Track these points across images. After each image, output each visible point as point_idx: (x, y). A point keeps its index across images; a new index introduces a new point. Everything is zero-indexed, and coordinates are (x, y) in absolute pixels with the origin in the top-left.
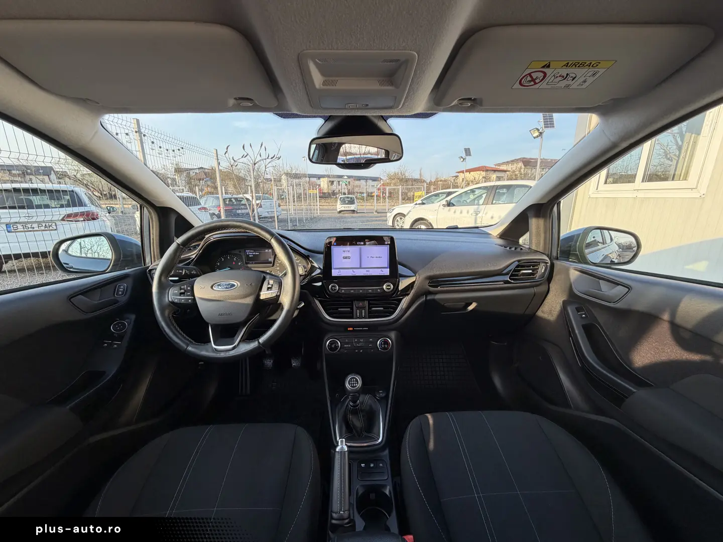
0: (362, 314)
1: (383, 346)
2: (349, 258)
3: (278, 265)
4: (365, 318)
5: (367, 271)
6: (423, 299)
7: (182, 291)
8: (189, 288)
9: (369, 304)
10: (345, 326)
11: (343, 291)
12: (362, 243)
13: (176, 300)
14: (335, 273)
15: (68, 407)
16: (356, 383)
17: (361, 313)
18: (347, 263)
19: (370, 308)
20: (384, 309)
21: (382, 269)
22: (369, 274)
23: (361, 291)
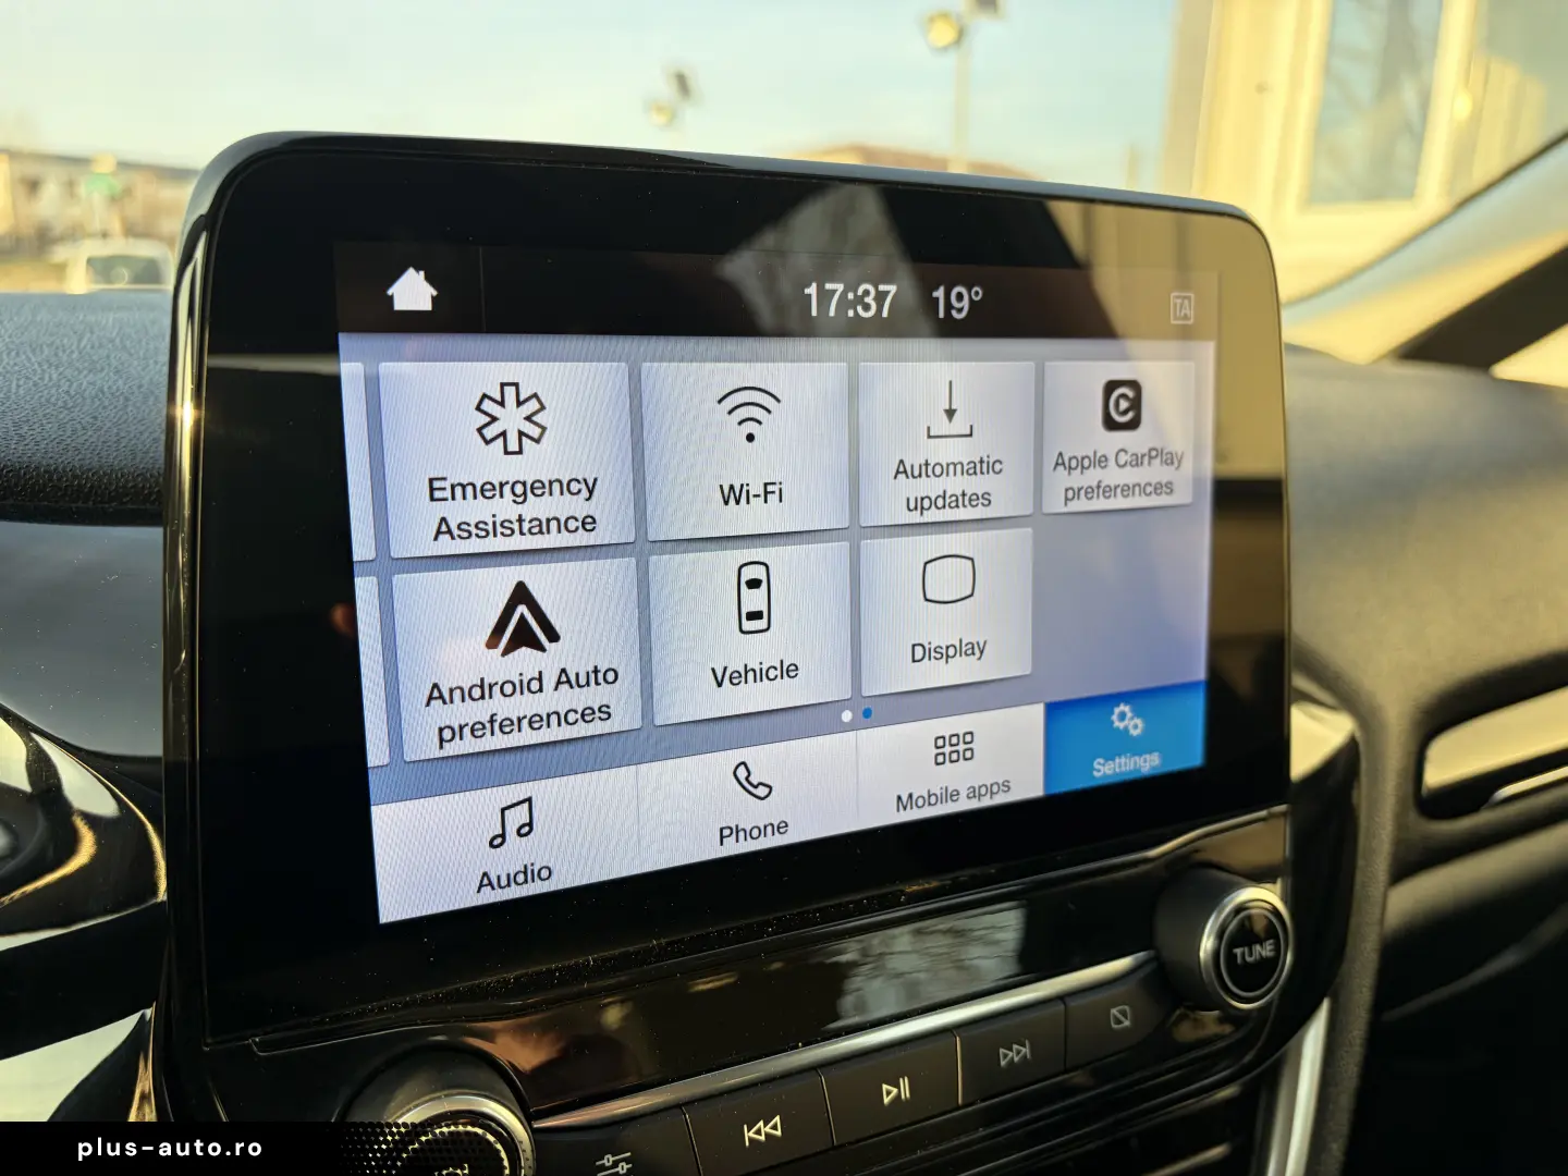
5: (953, 750)
22: (974, 793)
23: (889, 1093)
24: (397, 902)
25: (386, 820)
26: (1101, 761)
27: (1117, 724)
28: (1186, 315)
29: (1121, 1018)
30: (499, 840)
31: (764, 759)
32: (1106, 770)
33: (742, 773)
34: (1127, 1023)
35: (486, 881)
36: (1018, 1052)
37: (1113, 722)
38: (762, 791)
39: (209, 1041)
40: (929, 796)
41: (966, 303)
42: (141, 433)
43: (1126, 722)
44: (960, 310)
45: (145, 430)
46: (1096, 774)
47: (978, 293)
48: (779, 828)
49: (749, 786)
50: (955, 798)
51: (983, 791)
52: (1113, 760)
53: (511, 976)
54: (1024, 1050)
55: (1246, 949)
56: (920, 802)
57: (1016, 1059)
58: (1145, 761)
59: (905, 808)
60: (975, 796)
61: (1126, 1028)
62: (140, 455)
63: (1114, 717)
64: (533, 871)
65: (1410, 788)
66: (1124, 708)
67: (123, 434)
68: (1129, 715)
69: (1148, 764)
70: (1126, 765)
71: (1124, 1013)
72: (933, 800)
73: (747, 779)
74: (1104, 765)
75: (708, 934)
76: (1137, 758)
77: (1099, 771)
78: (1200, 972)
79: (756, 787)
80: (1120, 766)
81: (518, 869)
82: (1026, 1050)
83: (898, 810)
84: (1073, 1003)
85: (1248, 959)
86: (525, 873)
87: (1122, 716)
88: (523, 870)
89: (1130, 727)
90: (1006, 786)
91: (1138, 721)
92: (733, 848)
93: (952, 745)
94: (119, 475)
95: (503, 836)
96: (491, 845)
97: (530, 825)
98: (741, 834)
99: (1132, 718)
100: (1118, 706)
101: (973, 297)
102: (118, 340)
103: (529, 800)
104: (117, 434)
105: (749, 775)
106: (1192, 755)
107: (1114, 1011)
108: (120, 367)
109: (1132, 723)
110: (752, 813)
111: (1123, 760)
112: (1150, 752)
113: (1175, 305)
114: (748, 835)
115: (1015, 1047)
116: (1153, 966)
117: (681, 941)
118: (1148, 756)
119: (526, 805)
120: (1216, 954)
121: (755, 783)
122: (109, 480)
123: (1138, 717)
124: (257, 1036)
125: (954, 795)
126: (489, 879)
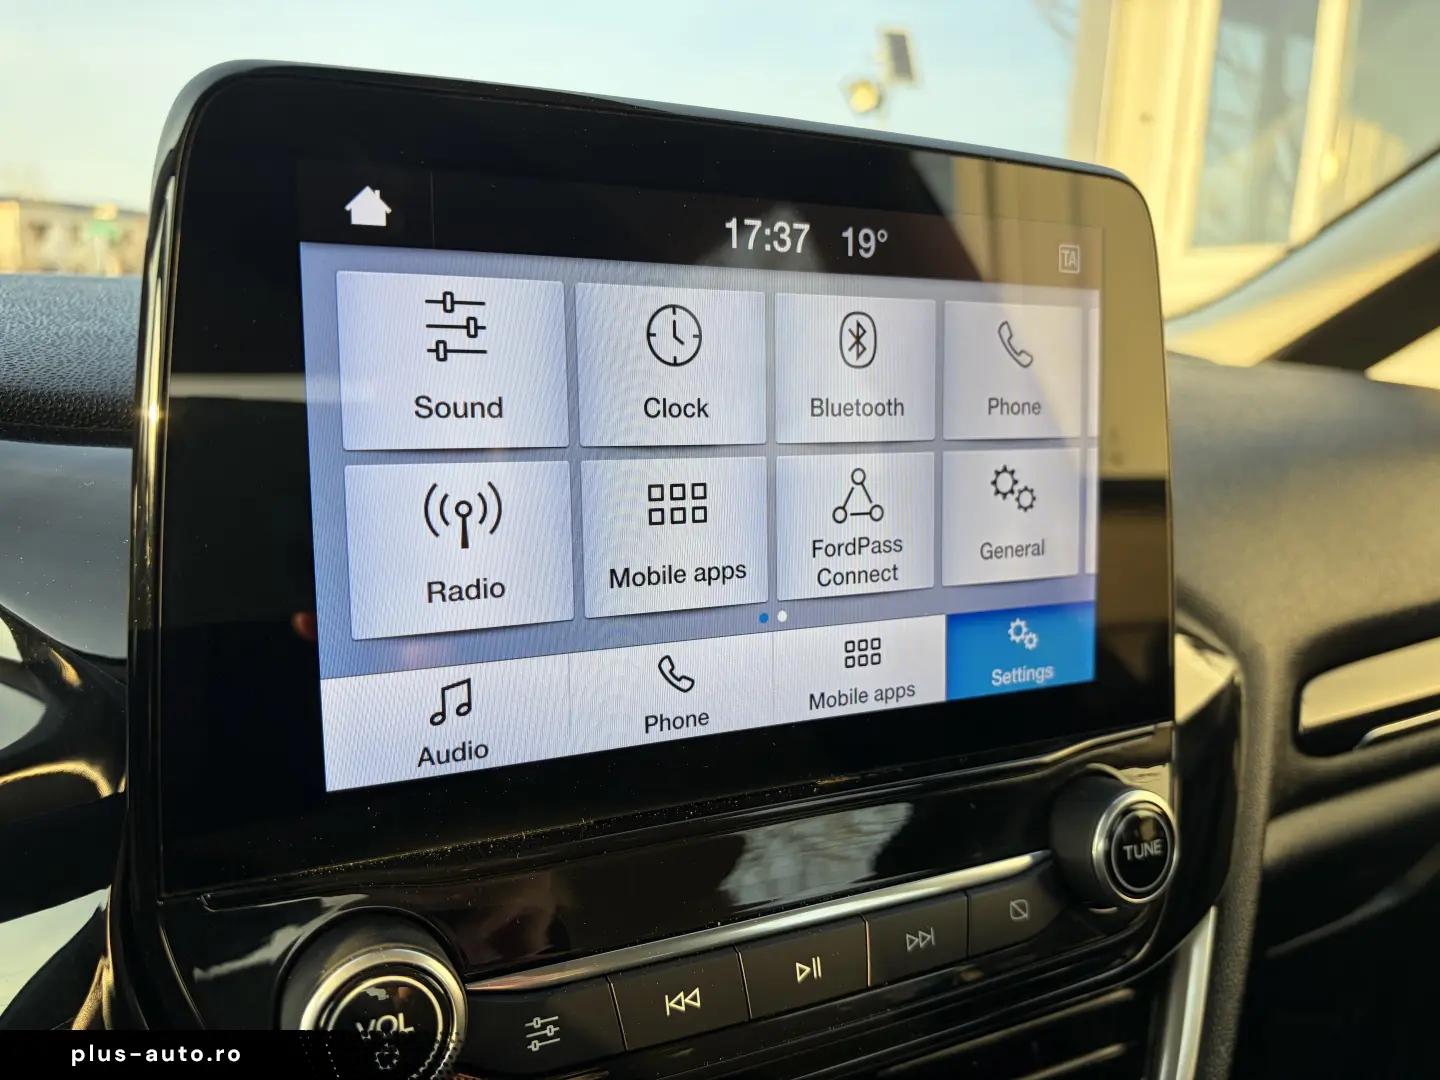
5: (862, 654)
14: (372, 733)
22: (881, 695)
23: (802, 971)
24: (342, 772)
25: (334, 694)
26: (1000, 671)
27: (1013, 637)
28: (1073, 265)
29: (1020, 910)
30: (439, 718)
31: (688, 655)
32: (1005, 680)
33: (666, 666)
34: (1025, 915)
35: (426, 756)
36: (924, 938)
37: (1010, 636)
38: (685, 684)
39: (164, 895)
40: (840, 696)
41: (872, 244)
42: (122, 366)
43: (1022, 636)
44: (867, 250)
45: (125, 365)
46: (994, 682)
47: (883, 235)
48: (700, 719)
49: (673, 679)
50: (863, 699)
51: (890, 694)
52: (1011, 671)
53: (448, 848)
54: (929, 937)
55: (1135, 847)
56: (832, 701)
57: (922, 945)
58: (1040, 673)
59: (817, 707)
60: (882, 699)
61: (1025, 922)
62: (119, 384)
63: (1011, 631)
64: (470, 748)
65: (1287, 726)
66: (1018, 622)
67: (104, 367)
68: (1025, 630)
69: (1042, 676)
70: (1022, 677)
71: (1022, 907)
72: (843, 700)
73: (671, 672)
74: (1002, 675)
75: (634, 815)
76: (1032, 670)
77: (997, 681)
78: (1094, 872)
79: (679, 680)
80: (1017, 678)
81: (457, 746)
82: (930, 937)
83: (811, 708)
84: (976, 896)
85: (1137, 856)
86: (463, 750)
87: (1018, 631)
88: (461, 747)
89: (1026, 642)
90: (911, 691)
91: (1033, 636)
92: (657, 736)
93: (860, 650)
94: (100, 400)
95: (443, 714)
96: (432, 722)
97: (469, 704)
98: (665, 723)
99: (1027, 633)
100: (1014, 620)
101: (879, 238)
102: (105, 300)
103: (468, 681)
104: (100, 367)
105: (673, 668)
106: (1084, 671)
107: (1013, 904)
108: (105, 317)
109: (1028, 637)
110: (675, 704)
111: (1020, 671)
112: (1045, 666)
113: (1063, 255)
114: (672, 724)
115: (920, 933)
116: (1050, 863)
117: (609, 821)
118: (1042, 670)
119: (465, 685)
120: (1107, 854)
121: (679, 677)
122: (90, 404)
123: (1034, 632)
124: (207, 892)
125: (863, 697)
126: (429, 754)
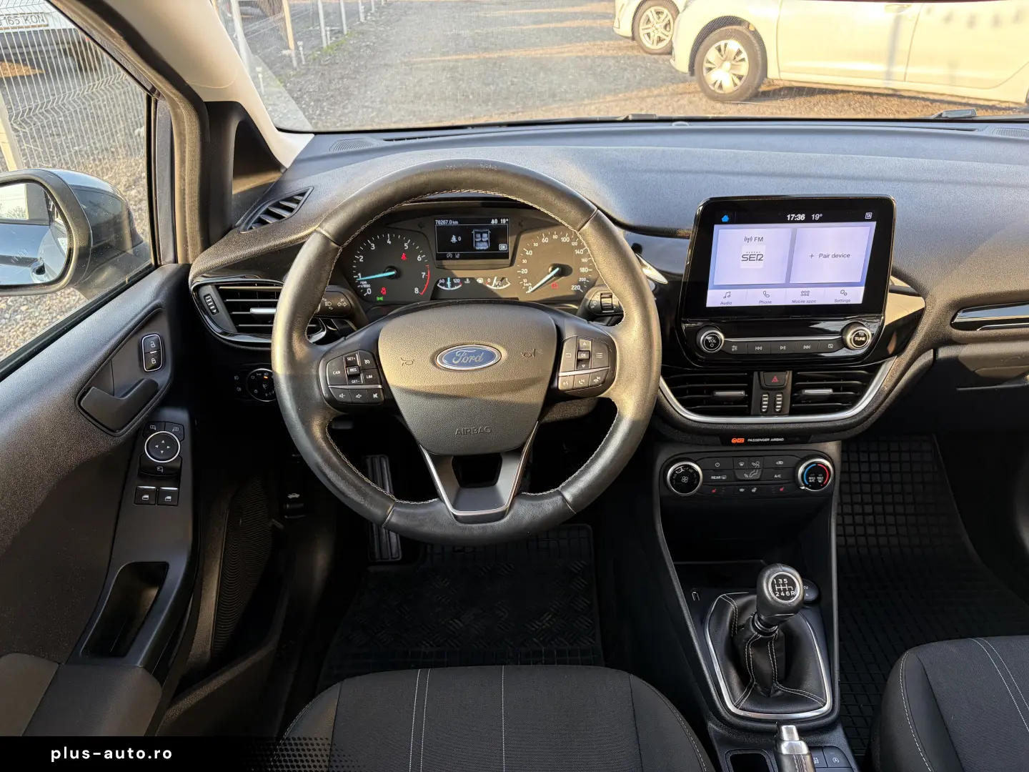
0: (775, 405)
1: (812, 479)
2: (759, 258)
3: (525, 261)
4: (780, 414)
5: (804, 294)
6: (928, 357)
7: (353, 370)
8: (367, 362)
9: (795, 379)
10: (724, 436)
11: (735, 348)
12: (802, 217)
13: (342, 396)
14: (715, 298)
15: (138, 664)
16: (790, 590)
17: (773, 403)
18: (752, 272)
19: (796, 389)
20: (834, 391)
21: (845, 289)
22: (808, 302)
23: (781, 348)
24: (709, 304)
25: (710, 292)
28: (869, 217)
31: (768, 291)
33: (764, 292)
34: (832, 347)
35: (722, 303)
36: (808, 347)
38: (768, 296)
40: (799, 301)
41: (819, 217)
47: (821, 215)
48: (770, 302)
55: (858, 338)
71: (831, 345)
73: (765, 294)
84: (821, 342)
88: (728, 302)
90: (815, 301)
92: (761, 305)
95: (726, 297)
97: (730, 296)
98: (763, 302)
103: (730, 292)
106: (860, 301)
107: (829, 345)
110: (765, 299)
120: (851, 338)
